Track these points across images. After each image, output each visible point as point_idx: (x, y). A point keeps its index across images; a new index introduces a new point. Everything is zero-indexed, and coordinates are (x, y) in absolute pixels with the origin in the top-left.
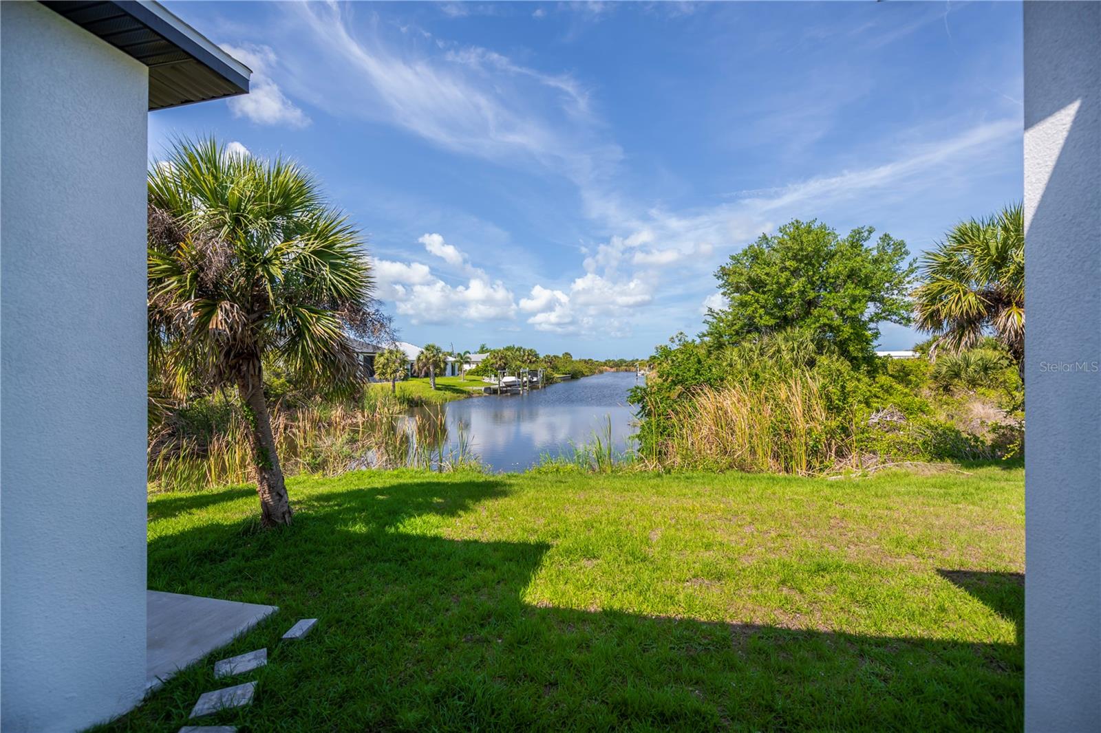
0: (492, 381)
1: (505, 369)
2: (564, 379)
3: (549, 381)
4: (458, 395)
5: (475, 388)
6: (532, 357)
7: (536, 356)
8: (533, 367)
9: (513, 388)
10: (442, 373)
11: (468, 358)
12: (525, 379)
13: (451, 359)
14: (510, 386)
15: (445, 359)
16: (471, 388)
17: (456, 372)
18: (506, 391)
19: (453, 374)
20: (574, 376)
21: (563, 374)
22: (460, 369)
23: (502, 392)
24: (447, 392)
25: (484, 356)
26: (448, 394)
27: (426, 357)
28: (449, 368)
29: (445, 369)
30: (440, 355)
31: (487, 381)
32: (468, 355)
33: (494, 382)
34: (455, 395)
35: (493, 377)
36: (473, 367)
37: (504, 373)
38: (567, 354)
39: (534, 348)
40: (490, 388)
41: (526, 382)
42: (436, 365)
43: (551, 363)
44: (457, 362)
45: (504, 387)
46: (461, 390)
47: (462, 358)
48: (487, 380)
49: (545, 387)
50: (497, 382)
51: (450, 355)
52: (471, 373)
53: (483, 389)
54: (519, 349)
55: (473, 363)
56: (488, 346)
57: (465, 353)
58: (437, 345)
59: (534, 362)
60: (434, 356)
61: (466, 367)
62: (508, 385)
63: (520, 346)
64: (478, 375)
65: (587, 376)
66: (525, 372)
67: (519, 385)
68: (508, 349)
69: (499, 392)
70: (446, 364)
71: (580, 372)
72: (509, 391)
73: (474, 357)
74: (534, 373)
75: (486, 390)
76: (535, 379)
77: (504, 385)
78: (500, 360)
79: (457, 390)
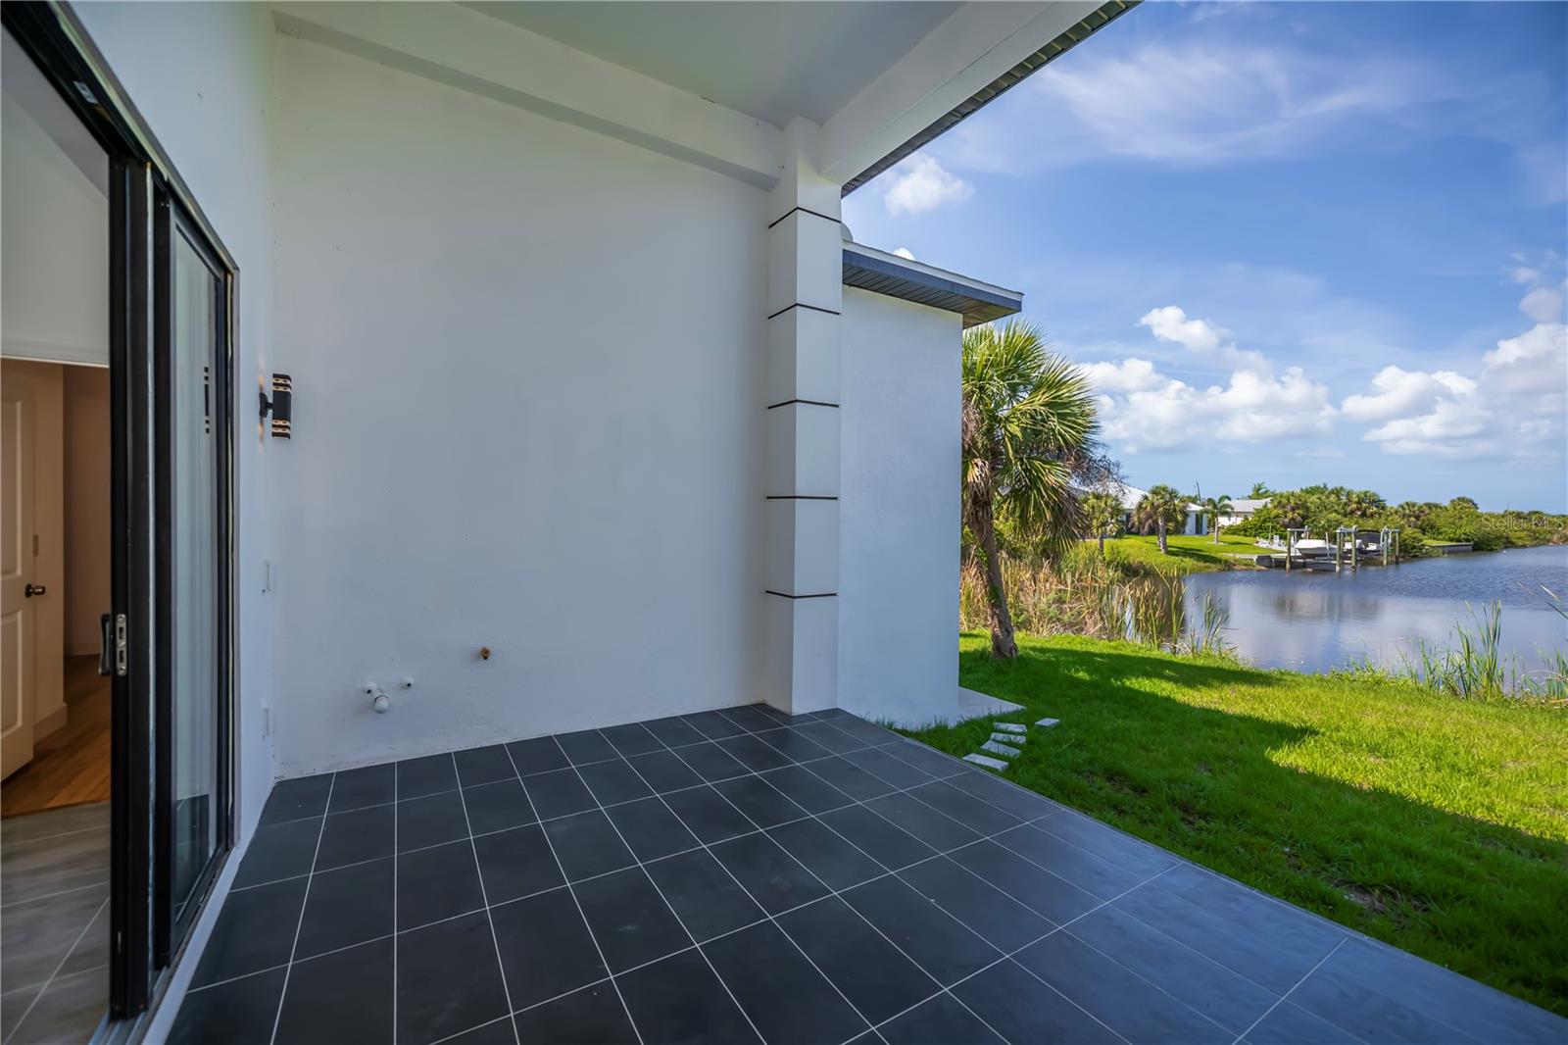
0: (1276, 547)
1: (1302, 526)
2: (1451, 552)
3: (1408, 552)
4: (1207, 564)
5: (1238, 556)
6: (1368, 506)
7: (1378, 503)
8: (1370, 524)
9: (1321, 560)
10: (1179, 529)
11: (1228, 506)
12: (1348, 546)
13: (1194, 508)
14: (1313, 556)
15: (1185, 507)
16: (1232, 555)
17: (1205, 528)
18: (1305, 565)
19: (1198, 531)
20: (1482, 545)
21: (1451, 540)
22: (1212, 524)
23: (1294, 566)
24: (1187, 560)
25: (1259, 504)
26: (1189, 562)
27: (1153, 504)
28: (1191, 522)
29: (1184, 524)
30: (1176, 502)
31: (1264, 546)
32: (1226, 502)
33: (1279, 549)
34: (1201, 564)
35: (1277, 539)
36: (1237, 521)
37: (1299, 534)
38: (1462, 500)
39: (1372, 489)
40: (1269, 557)
41: (1350, 551)
42: (1169, 516)
43: (1417, 518)
44: (1206, 512)
45: (1298, 557)
46: (1212, 557)
47: (1215, 506)
48: (1263, 543)
49: (1397, 563)
50: (1285, 549)
51: (1194, 500)
52: (1233, 531)
53: (1255, 558)
54: (1337, 492)
55: (1238, 514)
56: (1272, 486)
57: (1221, 499)
58: (1171, 486)
59: (1372, 516)
60: (1166, 503)
61: (1223, 521)
62: (1308, 554)
63: (1338, 486)
64: (1246, 536)
65: (1524, 546)
66: (1349, 534)
67: (1334, 555)
68: (1311, 491)
69: (1288, 566)
70: (1186, 515)
71: (1498, 538)
72: (1311, 565)
73: (1238, 505)
74: (1373, 536)
75: (1261, 560)
76: (1372, 547)
77: (1299, 554)
78: (1293, 510)
79: (1207, 556)
